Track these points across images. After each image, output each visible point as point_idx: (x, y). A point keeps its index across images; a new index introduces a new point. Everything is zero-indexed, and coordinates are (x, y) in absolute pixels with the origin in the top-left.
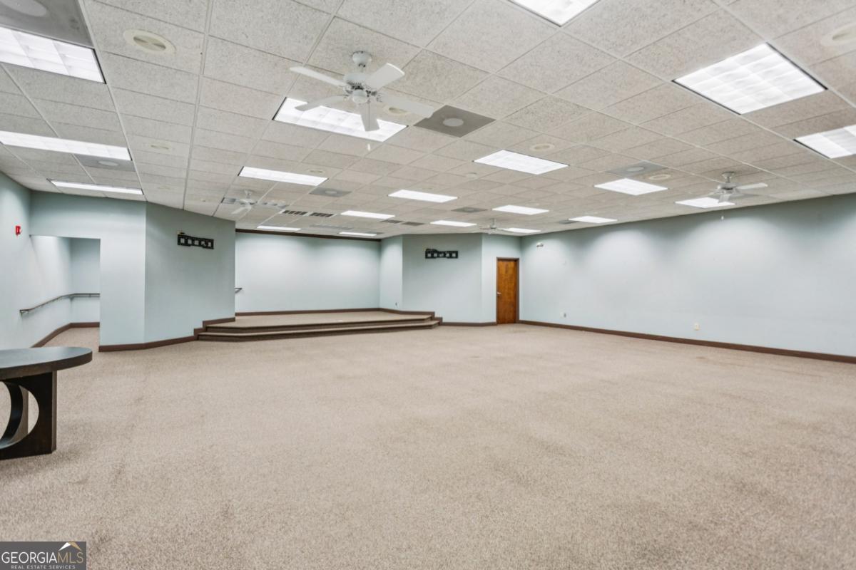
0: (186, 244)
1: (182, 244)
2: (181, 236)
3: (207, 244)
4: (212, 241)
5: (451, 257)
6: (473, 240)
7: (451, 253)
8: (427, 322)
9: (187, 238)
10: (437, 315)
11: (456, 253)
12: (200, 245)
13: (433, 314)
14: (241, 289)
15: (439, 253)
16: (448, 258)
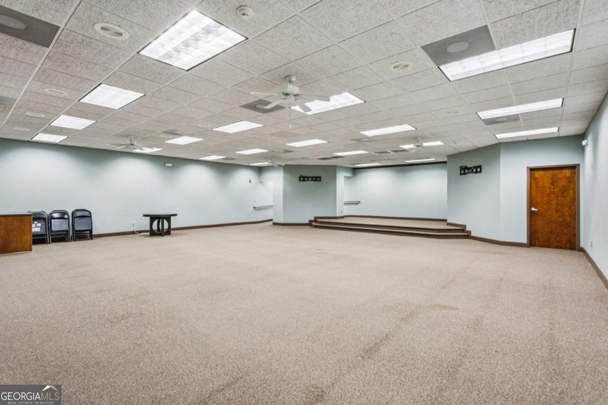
0: (304, 180)
1: (302, 181)
2: (300, 177)
3: (317, 179)
4: (320, 178)
5: (476, 172)
6: (493, 151)
7: (476, 167)
8: (460, 233)
9: (304, 177)
10: (468, 229)
11: (480, 167)
12: (312, 180)
13: (465, 226)
14: (360, 202)
15: (468, 169)
16: (474, 173)
